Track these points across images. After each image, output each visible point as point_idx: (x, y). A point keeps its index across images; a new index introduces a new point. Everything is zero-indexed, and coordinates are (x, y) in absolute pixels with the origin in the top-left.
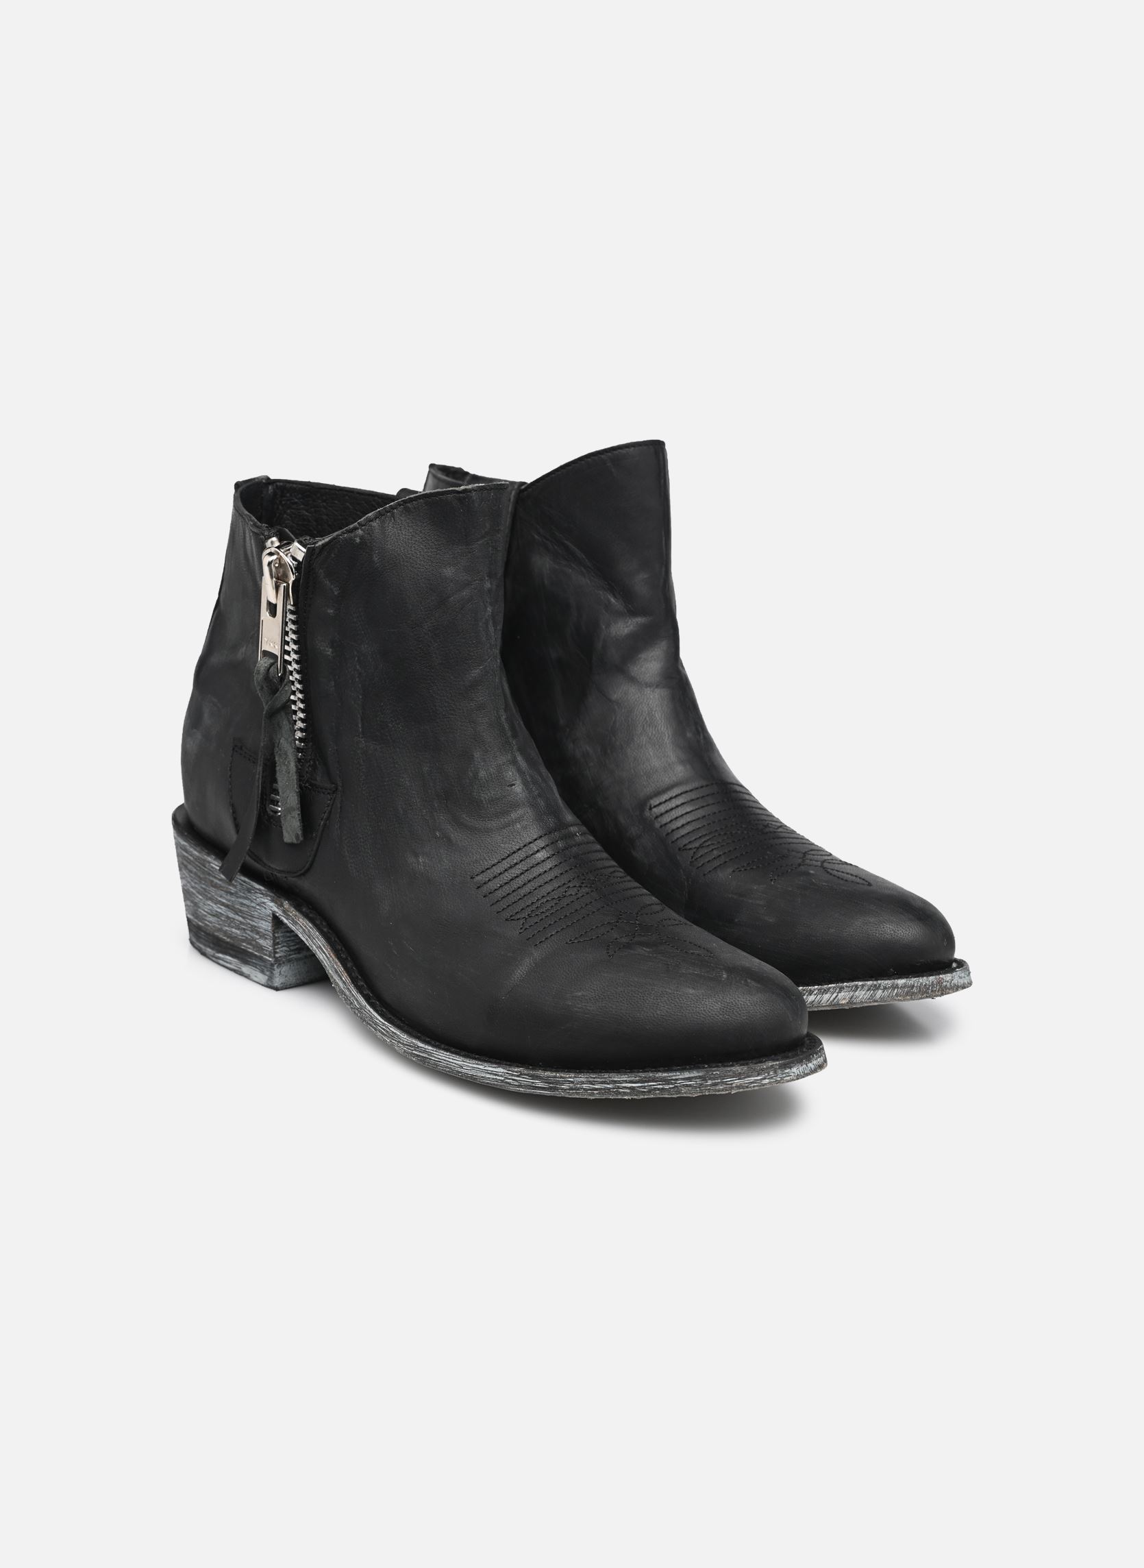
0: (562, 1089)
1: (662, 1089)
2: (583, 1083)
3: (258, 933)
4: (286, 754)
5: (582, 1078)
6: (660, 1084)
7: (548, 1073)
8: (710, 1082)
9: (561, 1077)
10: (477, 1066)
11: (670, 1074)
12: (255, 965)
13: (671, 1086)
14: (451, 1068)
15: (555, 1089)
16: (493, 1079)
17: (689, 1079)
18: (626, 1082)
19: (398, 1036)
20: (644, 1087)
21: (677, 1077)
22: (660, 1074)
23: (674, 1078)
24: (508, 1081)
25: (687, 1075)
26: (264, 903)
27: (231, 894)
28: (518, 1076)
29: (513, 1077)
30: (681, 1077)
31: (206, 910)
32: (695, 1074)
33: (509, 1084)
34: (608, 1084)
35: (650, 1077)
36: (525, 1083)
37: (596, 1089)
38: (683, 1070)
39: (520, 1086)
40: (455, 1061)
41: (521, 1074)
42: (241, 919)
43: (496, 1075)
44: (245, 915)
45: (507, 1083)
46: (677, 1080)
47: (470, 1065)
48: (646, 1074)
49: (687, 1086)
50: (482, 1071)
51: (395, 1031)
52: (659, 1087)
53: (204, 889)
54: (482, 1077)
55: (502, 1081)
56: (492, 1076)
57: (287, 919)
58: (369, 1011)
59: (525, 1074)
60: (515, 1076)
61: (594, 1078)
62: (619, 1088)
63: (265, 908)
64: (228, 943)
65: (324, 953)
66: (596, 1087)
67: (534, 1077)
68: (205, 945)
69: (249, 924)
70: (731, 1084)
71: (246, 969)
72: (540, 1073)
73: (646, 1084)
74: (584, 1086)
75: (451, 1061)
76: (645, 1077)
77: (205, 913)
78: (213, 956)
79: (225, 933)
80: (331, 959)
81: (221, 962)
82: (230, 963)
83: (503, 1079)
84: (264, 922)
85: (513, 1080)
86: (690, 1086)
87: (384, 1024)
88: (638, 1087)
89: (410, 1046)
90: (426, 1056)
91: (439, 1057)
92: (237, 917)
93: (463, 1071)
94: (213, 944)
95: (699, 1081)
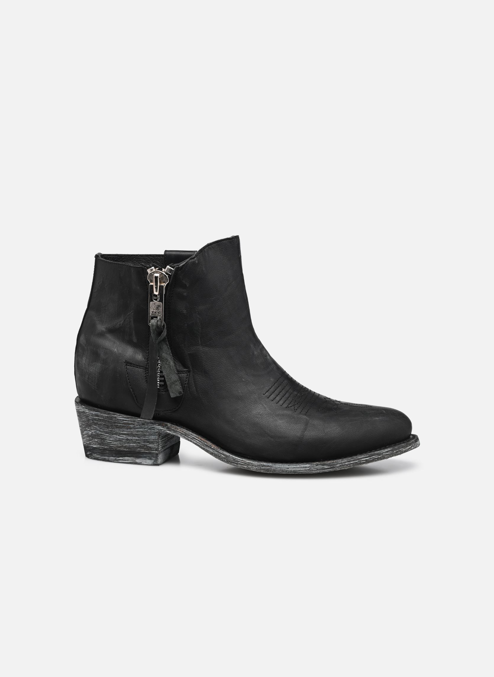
0: (337, 467)
1: (378, 458)
2: (345, 462)
3: (148, 442)
4: (167, 359)
5: (345, 460)
6: (377, 456)
7: (329, 462)
8: (395, 452)
9: (336, 462)
10: (296, 466)
11: (380, 451)
12: (145, 457)
13: (381, 456)
14: (282, 470)
15: (334, 467)
16: (304, 470)
17: (387, 452)
18: (364, 458)
19: (251, 463)
20: (371, 459)
21: (383, 452)
22: (376, 452)
23: (382, 452)
24: (312, 469)
25: (386, 450)
26: (153, 427)
27: (132, 428)
28: (316, 466)
29: (314, 467)
30: (384, 451)
31: (111, 440)
32: (389, 449)
33: (312, 470)
34: (356, 460)
35: (373, 454)
36: (319, 468)
37: (351, 464)
38: (384, 449)
39: (318, 470)
40: (285, 467)
41: (317, 465)
42: (137, 438)
43: (305, 468)
44: (139, 436)
45: (311, 470)
46: (383, 453)
47: (293, 466)
48: (371, 453)
49: (387, 455)
50: (299, 467)
51: (249, 462)
52: (376, 457)
53: (111, 430)
54: (299, 470)
55: (309, 470)
56: (303, 469)
57: (170, 431)
58: (232, 457)
59: (319, 465)
60: (314, 466)
61: (350, 459)
62: (361, 461)
63: (154, 430)
64: (126, 451)
65: (197, 440)
66: (351, 463)
67: (324, 465)
68: (108, 456)
69: (143, 439)
70: (402, 451)
71: (138, 461)
72: (326, 462)
73: (371, 457)
74: (346, 463)
75: (283, 467)
76: (371, 455)
77: (111, 441)
78: (115, 460)
79: (125, 447)
80: (202, 441)
81: (120, 461)
82: (128, 460)
83: (309, 469)
84: (153, 436)
85: (313, 468)
86: (388, 454)
87: (242, 461)
88: (368, 459)
89: (259, 466)
90: (269, 468)
91: (276, 467)
92: (134, 438)
93: (289, 470)
94: (115, 454)
95: (391, 452)
